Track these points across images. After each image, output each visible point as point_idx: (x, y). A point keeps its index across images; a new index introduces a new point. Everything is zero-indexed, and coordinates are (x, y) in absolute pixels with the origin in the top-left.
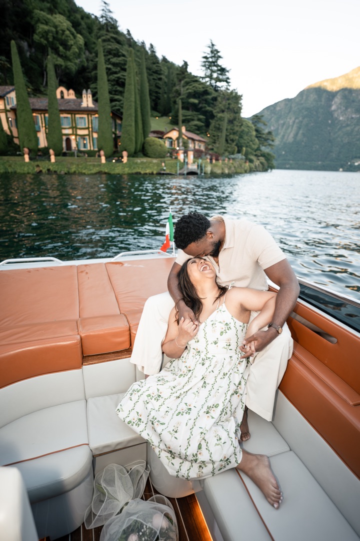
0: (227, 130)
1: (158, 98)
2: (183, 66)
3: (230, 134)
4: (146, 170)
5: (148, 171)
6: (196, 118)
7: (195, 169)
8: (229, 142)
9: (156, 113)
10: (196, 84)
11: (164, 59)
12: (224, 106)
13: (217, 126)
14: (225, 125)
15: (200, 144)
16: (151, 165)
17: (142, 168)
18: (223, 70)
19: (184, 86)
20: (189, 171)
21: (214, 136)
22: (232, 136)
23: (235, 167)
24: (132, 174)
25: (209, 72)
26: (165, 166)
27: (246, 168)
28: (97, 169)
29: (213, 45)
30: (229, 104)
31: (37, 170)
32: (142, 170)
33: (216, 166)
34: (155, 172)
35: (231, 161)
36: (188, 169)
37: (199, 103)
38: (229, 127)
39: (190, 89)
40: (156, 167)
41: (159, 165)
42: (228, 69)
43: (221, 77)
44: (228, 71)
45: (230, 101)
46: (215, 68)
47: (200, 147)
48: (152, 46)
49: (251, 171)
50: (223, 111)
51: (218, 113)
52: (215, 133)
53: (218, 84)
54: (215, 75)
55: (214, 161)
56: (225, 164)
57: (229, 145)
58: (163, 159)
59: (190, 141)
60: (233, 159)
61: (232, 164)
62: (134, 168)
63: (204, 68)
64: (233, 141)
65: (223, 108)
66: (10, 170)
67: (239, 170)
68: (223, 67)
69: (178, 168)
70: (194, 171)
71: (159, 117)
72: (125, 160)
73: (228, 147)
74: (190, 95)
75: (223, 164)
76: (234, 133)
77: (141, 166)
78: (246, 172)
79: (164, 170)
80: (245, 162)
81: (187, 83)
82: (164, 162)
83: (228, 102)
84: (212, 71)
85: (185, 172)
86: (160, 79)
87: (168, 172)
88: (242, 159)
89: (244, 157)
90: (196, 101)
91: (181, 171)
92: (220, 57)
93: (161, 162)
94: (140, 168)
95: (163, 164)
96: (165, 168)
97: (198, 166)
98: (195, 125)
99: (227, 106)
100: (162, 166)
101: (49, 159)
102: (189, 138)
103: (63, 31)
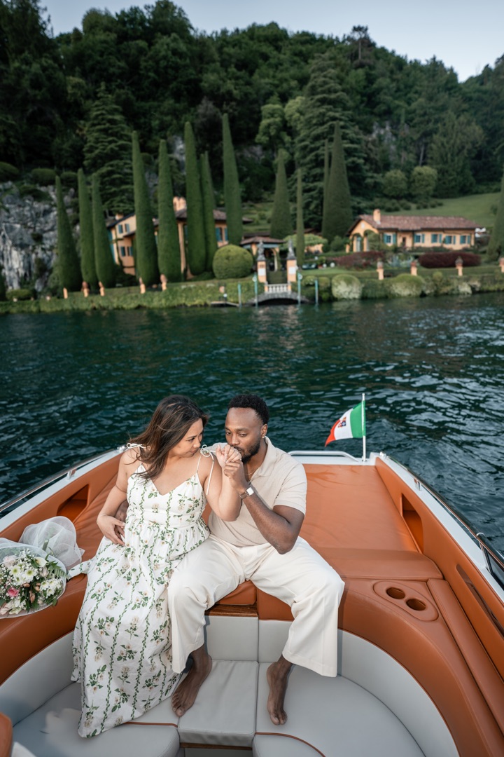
4: (194, 301)
5: (197, 302)
16: (201, 292)
17: (187, 298)
20: (265, 298)
24: (174, 307)
26: (226, 292)
28: (136, 302)
31: (91, 306)
32: (186, 300)
34: (210, 303)
36: (262, 294)
40: (210, 296)
41: (214, 291)
58: (223, 281)
62: (173, 299)
66: (75, 307)
69: (239, 294)
70: (284, 298)
72: (164, 286)
77: (184, 295)
79: (226, 299)
82: (225, 286)
85: (256, 301)
87: (230, 301)
93: (220, 285)
94: (184, 298)
95: (222, 289)
96: (225, 295)
100: (220, 293)
101: (99, 293)
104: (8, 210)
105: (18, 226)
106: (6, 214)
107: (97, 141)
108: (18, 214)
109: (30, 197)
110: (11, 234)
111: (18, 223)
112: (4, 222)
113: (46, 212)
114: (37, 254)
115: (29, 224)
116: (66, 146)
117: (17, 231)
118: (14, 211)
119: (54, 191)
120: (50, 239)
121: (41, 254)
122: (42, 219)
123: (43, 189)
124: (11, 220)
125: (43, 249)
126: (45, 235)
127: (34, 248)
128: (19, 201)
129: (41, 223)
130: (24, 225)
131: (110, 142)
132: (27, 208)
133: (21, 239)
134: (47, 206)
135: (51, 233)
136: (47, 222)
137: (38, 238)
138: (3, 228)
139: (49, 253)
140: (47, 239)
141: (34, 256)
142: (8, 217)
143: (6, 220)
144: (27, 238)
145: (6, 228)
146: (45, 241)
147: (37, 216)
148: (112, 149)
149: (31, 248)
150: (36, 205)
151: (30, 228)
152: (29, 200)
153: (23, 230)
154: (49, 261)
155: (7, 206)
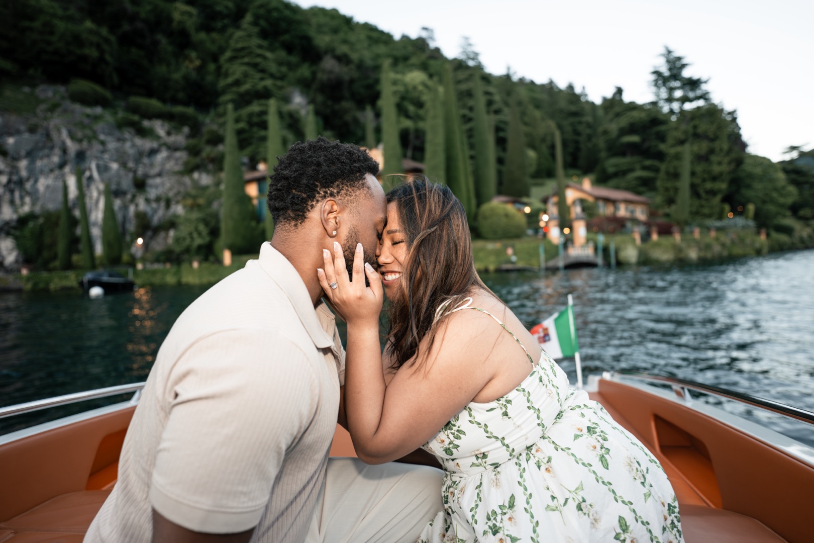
0: (693, 174)
1: (578, 149)
2: (615, 95)
3: (704, 180)
6: (638, 166)
7: (588, 257)
8: (703, 195)
9: (571, 172)
10: (635, 114)
11: (605, 100)
12: (686, 132)
13: (672, 170)
14: (686, 167)
15: (631, 207)
16: (481, 255)
18: (693, 84)
19: (611, 120)
20: (569, 261)
21: (667, 189)
22: (709, 185)
23: (723, 245)
25: (664, 93)
26: (514, 254)
27: (757, 245)
29: (669, 52)
30: (695, 127)
33: (657, 245)
34: (492, 267)
35: (713, 234)
36: (567, 256)
37: (643, 140)
38: (699, 169)
39: (624, 122)
40: (492, 258)
41: (500, 253)
42: (704, 79)
43: (691, 95)
44: (705, 82)
45: (696, 122)
46: (677, 84)
47: (632, 212)
48: (584, 88)
49: (779, 250)
50: (682, 142)
51: (673, 146)
52: (669, 184)
53: (688, 106)
54: (678, 94)
55: (655, 237)
56: (694, 240)
57: (703, 202)
58: (508, 241)
59: (601, 204)
60: (719, 229)
61: (717, 239)
63: (654, 89)
64: (712, 193)
65: (682, 137)
67: (737, 251)
68: (695, 77)
69: (542, 256)
70: (585, 260)
71: (578, 176)
73: (702, 206)
74: (623, 132)
75: (682, 240)
76: (714, 179)
78: (759, 253)
79: (513, 263)
80: (758, 233)
81: (618, 115)
82: (513, 247)
83: (692, 124)
84: (671, 90)
85: (561, 263)
86: (580, 123)
87: (521, 265)
88: (744, 227)
89: (751, 223)
90: (634, 139)
91: (551, 263)
92: (684, 66)
93: (506, 247)
95: (510, 251)
96: (514, 258)
97: (596, 249)
98: (639, 178)
99: (691, 130)
100: (506, 255)
102: (597, 198)
103: (415, 88)
104: (103, 143)
105: (115, 166)
106: (100, 147)
107: (246, 75)
108: (117, 150)
109: (132, 130)
110: (106, 175)
111: (116, 161)
112: (97, 158)
113: (153, 152)
114: (137, 205)
115: (131, 164)
116: (177, 76)
117: (113, 172)
118: (112, 145)
119: (162, 126)
120: (156, 187)
121: (142, 206)
122: (146, 160)
123: (146, 123)
124: (106, 156)
125: (148, 201)
126: (150, 181)
127: (134, 197)
128: (117, 133)
129: (144, 164)
130: (124, 165)
131: (262, 79)
132: (128, 144)
133: (118, 184)
134: (155, 145)
135: (158, 180)
136: (152, 165)
137: (140, 185)
138: (93, 166)
139: (154, 205)
140: (151, 186)
141: (132, 209)
142: (103, 152)
143: (99, 155)
144: (126, 183)
145: (98, 167)
146: (148, 189)
147: (140, 156)
148: (265, 88)
149: (129, 197)
150: (139, 141)
151: (130, 170)
152: (129, 132)
153: (122, 172)
154: (153, 216)
155: (102, 137)
